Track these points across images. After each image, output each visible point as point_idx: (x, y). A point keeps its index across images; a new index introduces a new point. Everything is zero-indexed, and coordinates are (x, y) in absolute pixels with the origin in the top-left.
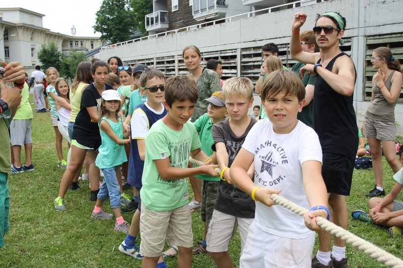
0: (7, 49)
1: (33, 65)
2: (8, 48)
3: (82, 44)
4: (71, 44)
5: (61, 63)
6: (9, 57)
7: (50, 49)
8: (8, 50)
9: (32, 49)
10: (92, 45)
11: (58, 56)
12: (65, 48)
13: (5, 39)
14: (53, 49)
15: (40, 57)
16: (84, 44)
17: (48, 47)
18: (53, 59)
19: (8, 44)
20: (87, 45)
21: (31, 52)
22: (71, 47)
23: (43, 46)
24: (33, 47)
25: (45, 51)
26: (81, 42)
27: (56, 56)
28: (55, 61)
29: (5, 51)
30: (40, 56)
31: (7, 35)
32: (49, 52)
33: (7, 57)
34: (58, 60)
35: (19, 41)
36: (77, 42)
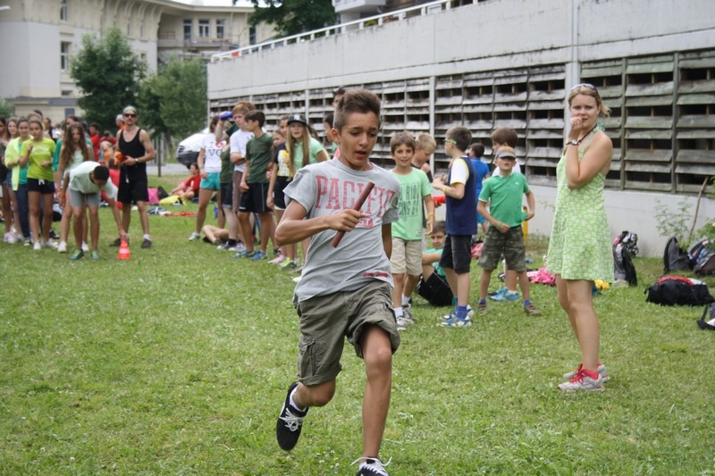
1: (64, 93)
3: (220, 30)
4: (187, 30)
5: (138, 89)
7: (106, 50)
9: (64, 46)
10: (252, 31)
11: (131, 71)
12: (167, 43)
14: (117, 49)
15: (77, 74)
16: (226, 31)
17: (100, 41)
18: (114, 79)
20: (235, 32)
21: (59, 54)
22: (187, 37)
23: (87, 41)
24: (66, 39)
25: (91, 56)
26: (218, 22)
27: (122, 70)
28: (122, 85)
30: (79, 71)
32: (103, 57)
34: (131, 83)
35: (24, 20)
36: (207, 22)
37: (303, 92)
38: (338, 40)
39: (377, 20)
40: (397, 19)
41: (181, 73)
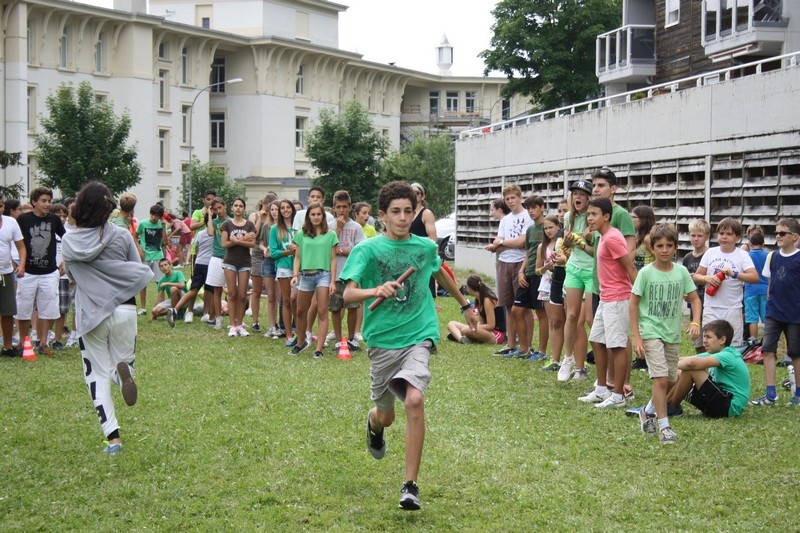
0: (218, 122)
1: (298, 173)
2: (221, 116)
3: (470, 103)
4: (434, 103)
5: (379, 169)
6: (222, 146)
7: (345, 126)
8: (222, 125)
9: (299, 122)
10: (506, 104)
11: (371, 149)
12: (410, 117)
13: (214, 89)
14: (356, 124)
15: (313, 152)
16: (477, 104)
17: (338, 117)
18: (352, 158)
19: (222, 104)
20: (487, 105)
21: (294, 130)
22: (433, 111)
23: (323, 116)
24: (302, 114)
25: (328, 132)
26: (468, 95)
27: (362, 147)
28: (361, 165)
29: (214, 126)
30: (315, 149)
31: (222, 79)
32: (341, 133)
33: (218, 148)
34: (371, 162)
35: (257, 93)
36: (455, 94)
37: (561, 172)
38: (602, 114)
39: (646, 92)
40: (669, 91)
41: (426, 151)
